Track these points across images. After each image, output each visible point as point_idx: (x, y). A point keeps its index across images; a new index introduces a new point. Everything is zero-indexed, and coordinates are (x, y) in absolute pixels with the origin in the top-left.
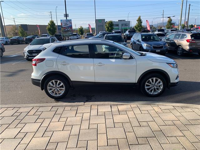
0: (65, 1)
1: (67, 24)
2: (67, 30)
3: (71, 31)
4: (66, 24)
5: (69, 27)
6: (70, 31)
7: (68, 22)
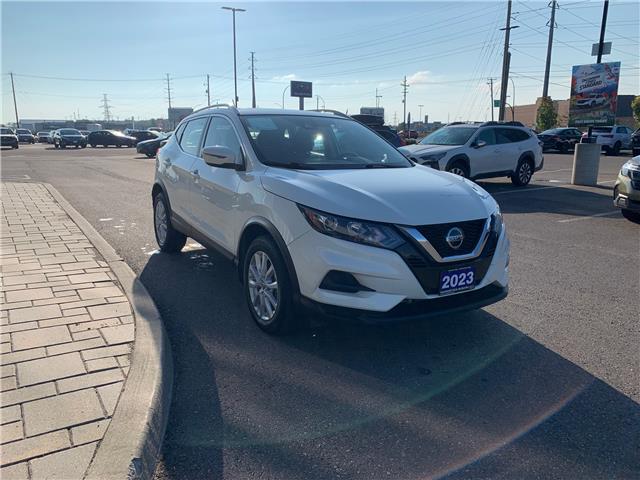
0: (606, 4)
1: (598, 80)
2: (590, 103)
3: (609, 105)
4: (591, 82)
5: (603, 90)
6: (603, 109)
7: (602, 75)
